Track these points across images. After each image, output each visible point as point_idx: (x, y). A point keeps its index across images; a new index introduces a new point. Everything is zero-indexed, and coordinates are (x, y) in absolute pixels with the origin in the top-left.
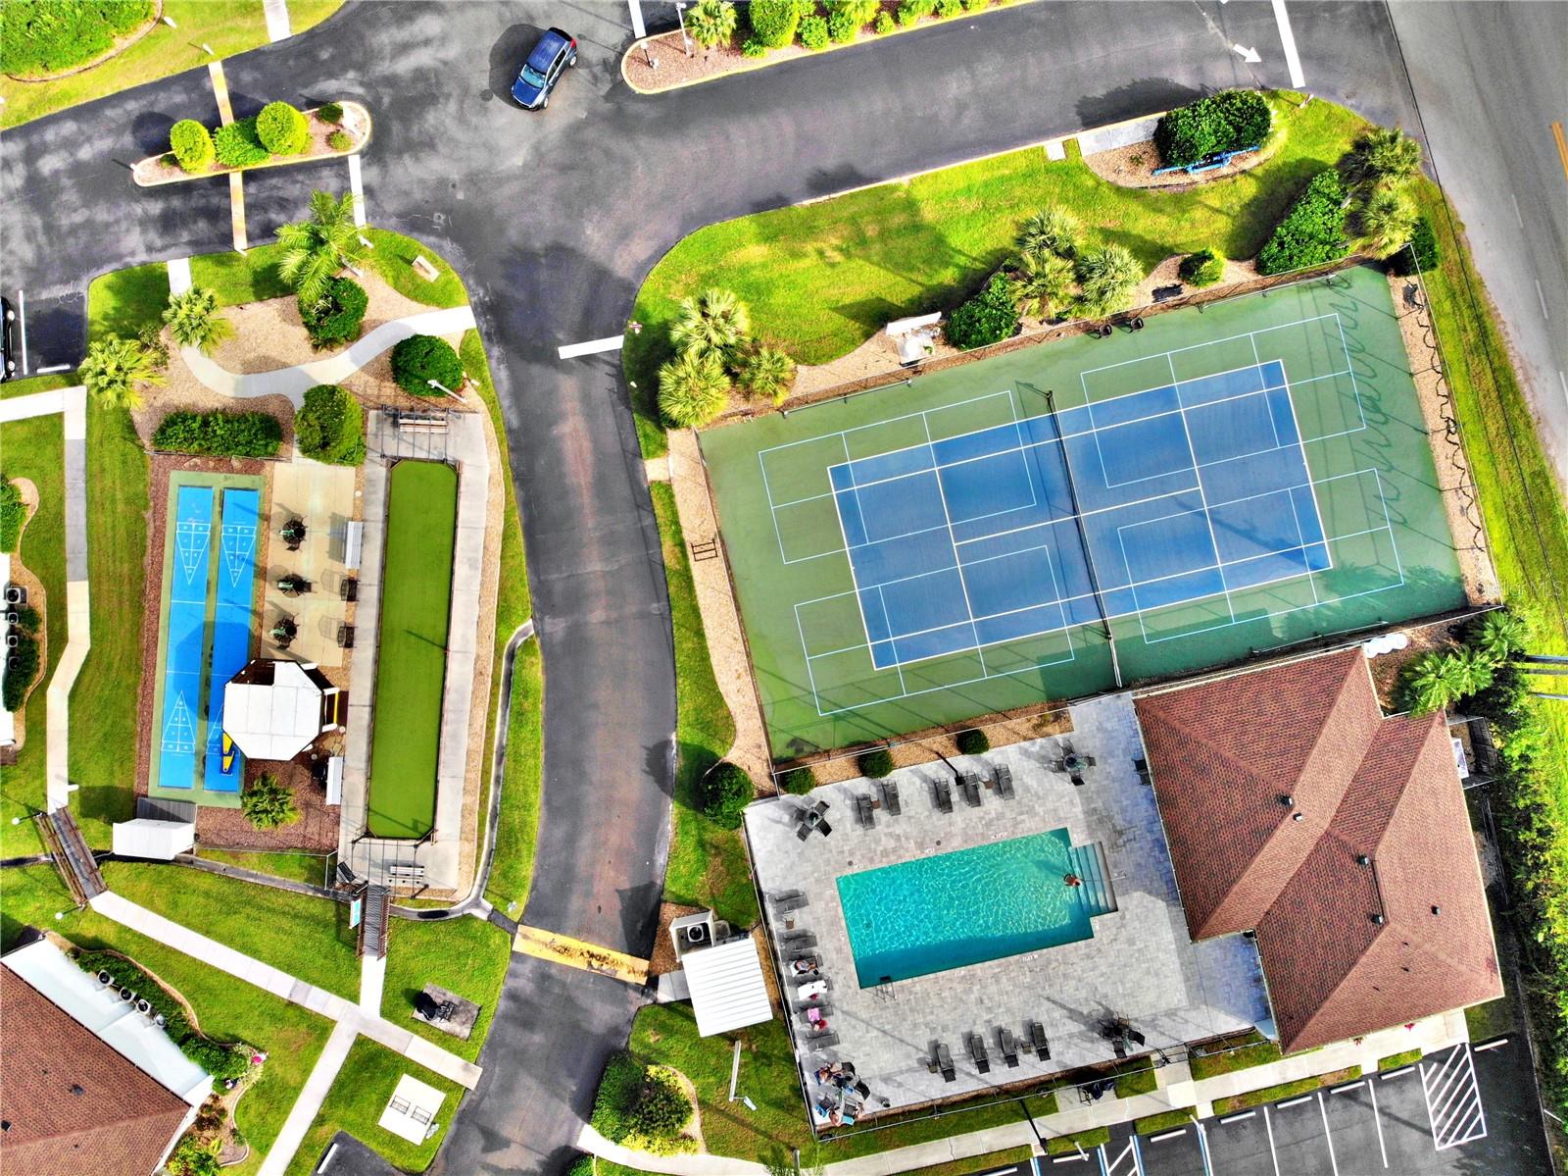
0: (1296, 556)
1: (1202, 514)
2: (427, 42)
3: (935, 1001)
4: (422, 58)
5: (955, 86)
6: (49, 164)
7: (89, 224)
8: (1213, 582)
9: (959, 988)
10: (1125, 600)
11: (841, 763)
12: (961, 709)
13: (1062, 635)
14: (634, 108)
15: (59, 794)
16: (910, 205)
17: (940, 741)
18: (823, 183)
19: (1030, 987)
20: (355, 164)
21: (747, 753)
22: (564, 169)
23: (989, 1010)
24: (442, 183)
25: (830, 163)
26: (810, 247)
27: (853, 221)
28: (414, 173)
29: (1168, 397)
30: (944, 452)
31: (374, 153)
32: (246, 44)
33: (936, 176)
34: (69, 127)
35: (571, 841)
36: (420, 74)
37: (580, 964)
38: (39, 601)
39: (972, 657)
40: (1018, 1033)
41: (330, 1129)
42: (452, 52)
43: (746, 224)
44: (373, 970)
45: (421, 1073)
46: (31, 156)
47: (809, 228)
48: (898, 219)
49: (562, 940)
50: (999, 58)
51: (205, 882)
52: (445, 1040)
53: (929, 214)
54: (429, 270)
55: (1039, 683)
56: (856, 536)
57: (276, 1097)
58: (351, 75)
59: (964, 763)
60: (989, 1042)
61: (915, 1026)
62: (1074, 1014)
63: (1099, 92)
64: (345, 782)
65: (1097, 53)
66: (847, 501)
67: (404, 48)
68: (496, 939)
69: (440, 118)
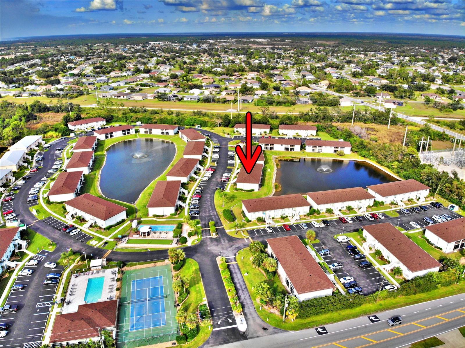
0: (133, 326)
1: (143, 315)
4: (222, 241)
5: (215, 287)
6: (213, 217)
7: (206, 219)
8: (132, 316)
10: (133, 306)
11: (120, 276)
12: (123, 290)
13: (130, 299)
14: (215, 258)
15: (142, 219)
16: (198, 283)
17: (119, 286)
18: (202, 275)
20: (210, 237)
21: (125, 268)
22: (207, 252)
23: (79, 290)
24: (207, 243)
25: (205, 275)
26: (193, 274)
27: (197, 277)
28: (209, 242)
29: (163, 311)
30: (162, 287)
31: (211, 238)
32: (225, 229)
33: (202, 286)
34: (217, 218)
35: (121, 254)
36: (220, 241)
37: (105, 255)
38: (164, 217)
39: (130, 290)
40: (74, 293)
41: (95, 237)
42: (223, 243)
43: (198, 267)
44: (112, 240)
45: (98, 243)
46: (214, 215)
47: (196, 273)
48: (197, 282)
49: (109, 253)
50: (219, 292)
51: (128, 229)
52: (101, 245)
53: (197, 285)
54: (196, 242)
55: (124, 297)
56: (151, 279)
57: (101, 233)
58: (221, 236)
59: (115, 288)
60: (74, 290)
61: (80, 283)
62: (73, 299)
63: (213, 304)
64: (136, 237)
65: (220, 303)
66: (158, 277)
67: (224, 240)
68: (111, 249)
69: (215, 243)
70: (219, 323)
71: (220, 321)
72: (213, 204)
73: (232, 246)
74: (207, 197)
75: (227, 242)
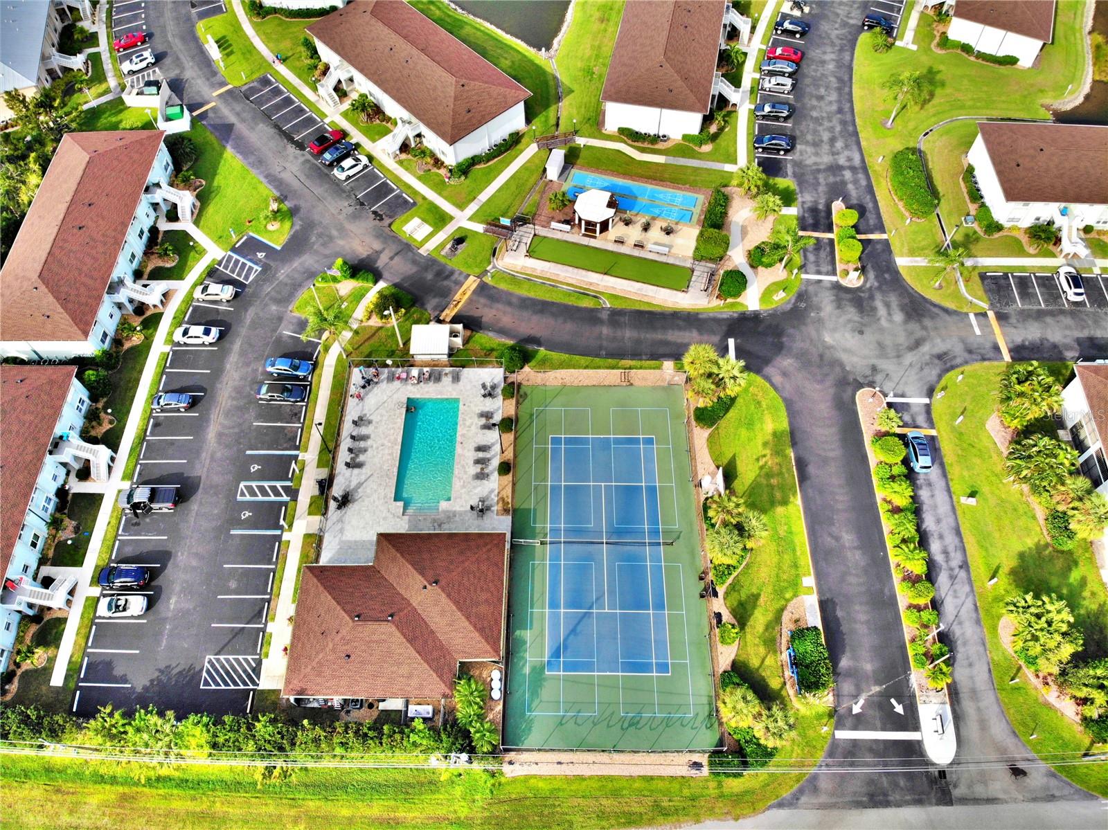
2: (889, 314)
3: (391, 426)
4: (882, 311)
5: (848, 538)
6: (848, 175)
7: (819, 184)
8: (554, 604)
9: (392, 438)
10: (555, 557)
11: (511, 411)
12: (521, 469)
13: (545, 522)
14: (849, 390)
15: (580, 141)
16: (785, 502)
17: (509, 455)
18: (801, 464)
19: (381, 468)
20: (834, 279)
21: (527, 374)
22: (821, 356)
23: (377, 448)
24: (819, 309)
25: (812, 470)
26: (768, 452)
27: (780, 474)
28: (826, 304)
29: (660, 606)
31: (837, 287)
32: (895, 247)
33: (800, 518)
34: (864, 183)
35: (510, 304)
36: (874, 309)
37: (457, 297)
38: (660, 146)
39: (545, 479)
40: (361, 458)
41: (420, 201)
42: (884, 322)
43: (784, 425)
44: (479, 228)
45: (431, 235)
46: (853, 169)
47: (778, 452)
48: (778, 495)
49: (469, 293)
50: (863, 564)
51: (532, 180)
52: (442, 246)
53: (780, 510)
54: (780, 296)
55: (525, 506)
56: (617, 441)
57: (439, 187)
58: (876, 284)
59: (495, 463)
60: (362, 444)
61: (382, 416)
62: (360, 485)
63: (839, 613)
64: (559, 231)
65: (862, 617)
67: (887, 305)
68: (478, 271)
69: (851, 313)
70: (856, 709)
71: (861, 702)
72: (847, 107)
73: (917, 344)
74: (823, 62)
75: (898, 317)
